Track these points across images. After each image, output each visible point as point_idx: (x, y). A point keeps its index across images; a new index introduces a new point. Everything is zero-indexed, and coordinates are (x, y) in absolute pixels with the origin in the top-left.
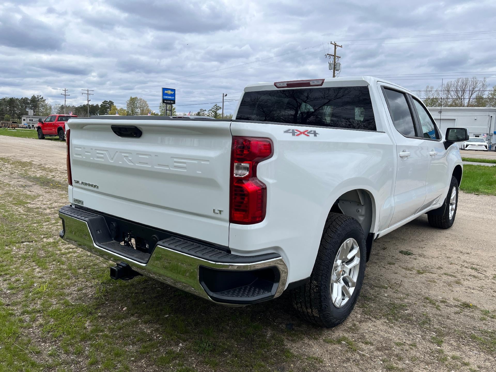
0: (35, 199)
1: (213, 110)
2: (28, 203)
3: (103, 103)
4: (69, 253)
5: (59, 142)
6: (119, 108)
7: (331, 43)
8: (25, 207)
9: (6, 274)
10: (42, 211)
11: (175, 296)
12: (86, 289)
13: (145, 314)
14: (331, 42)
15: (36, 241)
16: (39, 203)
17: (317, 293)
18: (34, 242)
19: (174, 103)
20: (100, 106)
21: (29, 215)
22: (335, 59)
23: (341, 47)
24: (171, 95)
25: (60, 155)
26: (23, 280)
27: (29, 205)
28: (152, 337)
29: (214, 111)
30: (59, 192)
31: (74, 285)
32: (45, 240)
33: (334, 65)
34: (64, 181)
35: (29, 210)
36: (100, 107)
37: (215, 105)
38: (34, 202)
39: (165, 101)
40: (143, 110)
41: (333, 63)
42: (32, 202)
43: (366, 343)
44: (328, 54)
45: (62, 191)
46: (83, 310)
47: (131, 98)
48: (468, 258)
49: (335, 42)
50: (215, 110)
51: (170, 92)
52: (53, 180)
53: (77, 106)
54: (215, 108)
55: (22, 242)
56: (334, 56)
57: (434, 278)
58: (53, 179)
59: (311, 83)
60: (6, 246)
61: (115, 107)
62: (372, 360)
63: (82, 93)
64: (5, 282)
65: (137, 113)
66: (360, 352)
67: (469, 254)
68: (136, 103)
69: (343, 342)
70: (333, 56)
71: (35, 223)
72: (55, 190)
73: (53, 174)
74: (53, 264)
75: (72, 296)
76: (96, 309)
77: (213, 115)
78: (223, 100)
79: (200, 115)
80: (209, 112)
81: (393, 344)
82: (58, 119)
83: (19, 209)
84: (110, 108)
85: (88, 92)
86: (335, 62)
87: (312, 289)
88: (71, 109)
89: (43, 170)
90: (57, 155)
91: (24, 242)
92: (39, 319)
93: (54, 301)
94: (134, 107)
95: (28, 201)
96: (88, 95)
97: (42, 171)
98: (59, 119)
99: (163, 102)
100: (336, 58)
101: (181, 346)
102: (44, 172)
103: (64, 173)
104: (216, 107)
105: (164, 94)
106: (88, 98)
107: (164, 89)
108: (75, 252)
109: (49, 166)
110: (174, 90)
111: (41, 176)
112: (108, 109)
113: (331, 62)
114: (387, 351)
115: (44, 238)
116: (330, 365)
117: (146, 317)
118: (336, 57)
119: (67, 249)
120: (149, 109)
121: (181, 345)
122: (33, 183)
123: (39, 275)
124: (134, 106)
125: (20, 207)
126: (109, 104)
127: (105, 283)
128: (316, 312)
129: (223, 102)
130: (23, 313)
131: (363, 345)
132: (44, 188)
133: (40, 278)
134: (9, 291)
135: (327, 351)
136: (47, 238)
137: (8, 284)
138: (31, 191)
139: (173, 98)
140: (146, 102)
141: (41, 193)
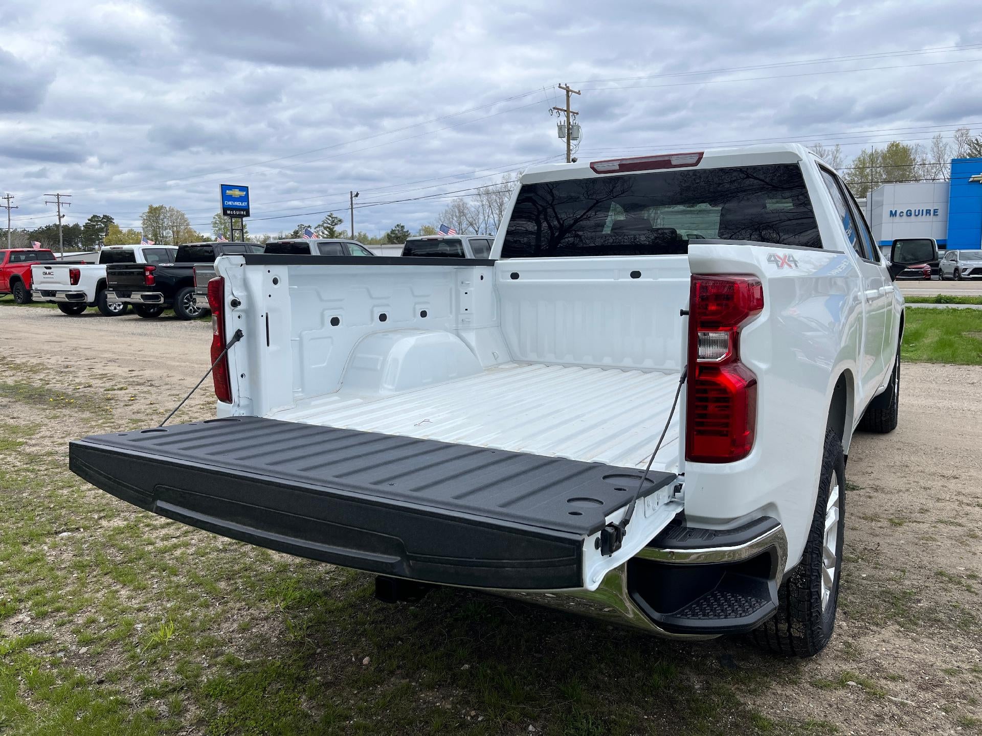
0: (33, 434)
1: (325, 225)
2: (21, 444)
3: (89, 220)
4: (175, 547)
5: (16, 307)
6: (125, 230)
7: (560, 87)
8: (19, 453)
9: (58, 610)
10: (63, 460)
11: (456, 620)
12: (257, 624)
13: (418, 669)
14: (560, 84)
15: (86, 528)
16: (47, 442)
17: (804, 588)
18: (82, 530)
19: (248, 215)
20: (84, 226)
21: (39, 470)
22: (568, 117)
23: (579, 93)
24: (241, 199)
25: (34, 336)
26: (102, 619)
27: (28, 450)
28: (461, 718)
29: (328, 227)
30: (76, 415)
31: (227, 619)
32: (104, 523)
33: (568, 130)
34: (74, 389)
35: (33, 459)
36: (82, 228)
37: (329, 216)
38: (33, 442)
39: (228, 212)
40: (178, 232)
41: (566, 124)
42: (29, 441)
43: (893, 679)
44: (554, 108)
45: (83, 411)
46: (279, 675)
47: (151, 207)
48: (960, 485)
49: (566, 85)
50: (329, 225)
51: (237, 193)
52: (47, 390)
53: (31, 230)
54: (329, 222)
55: (57, 533)
56: (567, 111)
57: (927, 533)
58: (47, 387)
59: (674, 162)
60: (25, 544)
61: (117, 227)
62: (924, 712)
63: (46, 202)
64: (63, 629)
65: (166, 237)
66: (893, 698)
67: (957, 478)
68: (161, 217)
69: (850, 683)
70: (565, 111)
71: (63, 488)
72: (66, 411)
73: (42, 376)
74: (153, 576)
75: (234, 644)
76: (306, 667)
77: (327, 235)
78: (352, 204)
79: (299, 237)
80: (318, 229)
81: (941, 674)
82: (10, 257)
83: (9, 459)
84: (105, 230)
85: (58, 198)
86: (569, 123)
87: (792, 582)
88: (21, 235)
89: (15, 369)
90: (27, 335)
91: (60, 532)
92: (189, 707)
93: (202, 660)
94: (159, 227)
95: (21, 440)
96: (59, 206)
97: (15, 372)
98: (13, 258)
99: (225, 213)
100: (571, 116)
101: (534, 730)
102: (20, 374)
103: (65, 372)
104: (331, 219)
105: (225, 197)
106: (59, 212)
107: (224, 188)
108: (187, 545)
109: (24, 361)
110: (245, 189)
111: (16, 381)
112: (102, 232)
113: (562, 124)
114: (939, 690)
115: (100, 518)
116: (852, 733)
117: (425, 674)
118: (571, 114)
119: (166, 538)
120: (190, 229)
121: (531, 728)
122: (7, 399)
123: (135, 604)
124: (159, 224)
125: (10, 455)
126: (104, 223)
127: (292, 609)
128: (799, 628)
129: (352, 209)
130: (146, 697)
131: (889, 682)
132: (37, 409)
133: (141, 611)
134: (84, 650)
135: (831, 706)
136: (108, 517)
137: (73, 632)
138: (13, 418)
139: (244, 204)
140: (183, 215)
141: (38, 420)
